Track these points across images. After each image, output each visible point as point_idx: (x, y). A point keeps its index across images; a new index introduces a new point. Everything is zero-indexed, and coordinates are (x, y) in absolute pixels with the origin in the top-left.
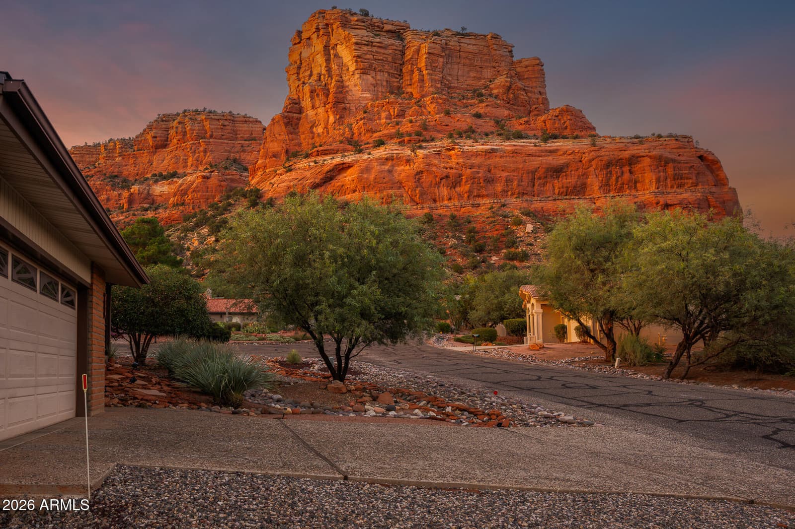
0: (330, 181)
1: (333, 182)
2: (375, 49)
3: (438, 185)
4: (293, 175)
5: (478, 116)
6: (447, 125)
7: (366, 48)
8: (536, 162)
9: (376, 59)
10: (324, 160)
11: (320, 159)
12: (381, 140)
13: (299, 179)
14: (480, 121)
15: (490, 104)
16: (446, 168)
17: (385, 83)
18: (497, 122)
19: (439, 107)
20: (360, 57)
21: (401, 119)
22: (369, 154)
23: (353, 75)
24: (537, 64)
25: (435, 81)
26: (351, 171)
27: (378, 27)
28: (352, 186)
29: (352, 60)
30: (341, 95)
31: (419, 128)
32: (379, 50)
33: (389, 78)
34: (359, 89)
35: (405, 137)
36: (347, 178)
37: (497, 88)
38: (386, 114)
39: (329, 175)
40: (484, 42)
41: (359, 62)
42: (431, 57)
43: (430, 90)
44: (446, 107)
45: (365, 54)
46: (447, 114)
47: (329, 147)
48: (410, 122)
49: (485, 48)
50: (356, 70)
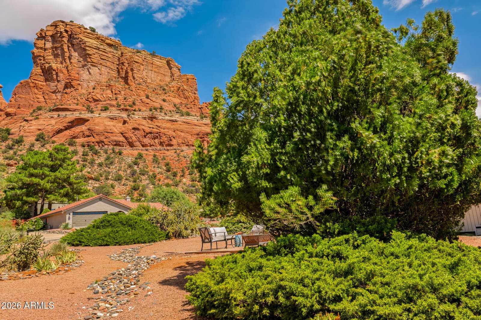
0: (71, 128)
1: (73, 129)
2: (101, 53)
3: (145, 136)
4: (41, 121)
5: (164, 100)
6: (148, 104)
7: (95, 51)
8: (198, 129)
9: (102, 59)
10: (66, 115)
11: (63, 114)
12: (107, 107)
13: (46, 124)
14: (165, 104)
15: (170, 95)
16: (150, 128)
17: (106, 74)
18: (175, 106)
19: (142, 92)
20: (91, 55)
21: (118, 96)
22: (99, 114)
23: (86, 65)
24: (193, 79)
25: (139, 77)
26: (86, 124)
27: (102, 40)
28: (87, 133)
29: (85, 55)
30: (77, 76)
31: (131, 103)
32: (104, 54)
33: (109, 71)
34: (90, 74)
35: (122, 107)
36: (83, 128)
37: (173, 87)
38: (109, 92)
39: (70, 124)
40: (165, 62)
41: (90, 58)
42: (136, 64)
43: (136, 82)
44: (146, 92)
45: (94, 54)
46: (147, 97)
47: (69, 107)
48: (125, 99)
49: (166, 65)
50: (88, 62)
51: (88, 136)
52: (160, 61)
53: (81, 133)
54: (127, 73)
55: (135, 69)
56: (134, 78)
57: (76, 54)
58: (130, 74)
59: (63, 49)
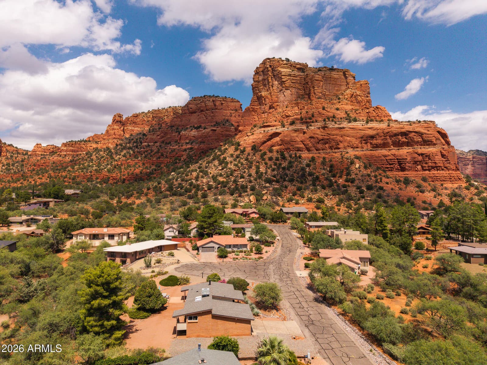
0: (270, 140)
1: (272, 140)
2: (292, 78)
4: (255, 136)
5: (337, 109)
6: (323, 114)
7: (288, 77)
9: (292, 82)
10: (268, 130)
11: (266, 129)
12: (294, 121)
13: (257, 138)
14: (338, 112)
15: (343, 103)
17: (296, 93)
18: (346, 112)
19: (320, 105)
20: (285, 82)
21: (303, 111)
22: (288, 128)
23: (282, 90)
24: (367, 84)
25: (319, 92)
26: (280, 136)
27: (293, 66)
28: (280, 143)
29: (282, 83)
30: (276, 99)
31: (311, 116)
32: (294, 78)
33: (298, 91)
34: (285, 96)
35: (304, 120)
36: (277, 139)
37: (347, 95)
38: (296, 108)
39: (270, 137)
40: (342, 73)
41: (285, 84)
42: (317, 82)
43: (317, 96)
44: (323, 105)
45: (287, 80)
46: (324, 109)
47: (270, 124)
48: (307, 113)
49: (342, 76)
50: (283, 87)
51: (281, 145)
52: (337, 73)
53: (277, 143)
54: (310, 90)
55: (316, 86)
56: (315, 94)
57: (276, 83)
58: (312, 91)
59: (268, 80)
